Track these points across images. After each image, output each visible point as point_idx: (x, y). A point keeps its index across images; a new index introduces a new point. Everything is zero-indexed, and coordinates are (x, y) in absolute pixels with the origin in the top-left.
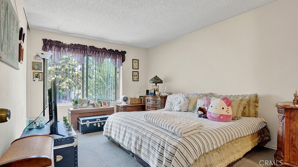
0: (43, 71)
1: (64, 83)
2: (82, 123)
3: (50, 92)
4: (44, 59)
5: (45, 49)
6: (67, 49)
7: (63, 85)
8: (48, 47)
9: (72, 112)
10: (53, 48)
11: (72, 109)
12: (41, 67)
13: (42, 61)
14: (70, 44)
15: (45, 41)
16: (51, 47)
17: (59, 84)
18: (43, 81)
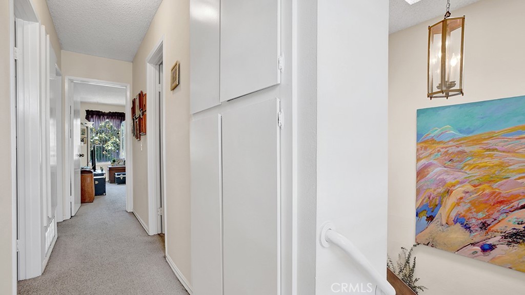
0: (86, 136)
1: (109, 143)
2: (117, 176)
3: (92, 151)
4: (87, 127)
5: (87, 118)
6: (106, 117)
7: (108, 146)
8: (90, 116)
9: (110, 168)
10: (94, 116)
11: (110, 166)
12: (85, 133)
13: (86, 128)
14: (108, 112)
15: (88, 111)
16: (92, 117)
17: (103, 145)
18: (86, 144)
